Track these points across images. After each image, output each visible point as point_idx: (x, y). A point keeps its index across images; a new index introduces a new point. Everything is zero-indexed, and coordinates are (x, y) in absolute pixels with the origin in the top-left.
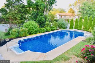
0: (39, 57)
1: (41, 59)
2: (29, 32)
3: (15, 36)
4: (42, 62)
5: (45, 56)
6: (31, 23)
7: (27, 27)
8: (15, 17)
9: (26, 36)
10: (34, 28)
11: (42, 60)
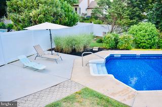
0: (119, 92)
1: (118, 98)
2: (136, 43)
3: (107, 46)
4: (116, 104)
5: (129, 96)
6: (144, 26)
7: (135, 33)
8: (120, 14)
9: (128, 50)
10: (147, 38)
11: (119, 101)
